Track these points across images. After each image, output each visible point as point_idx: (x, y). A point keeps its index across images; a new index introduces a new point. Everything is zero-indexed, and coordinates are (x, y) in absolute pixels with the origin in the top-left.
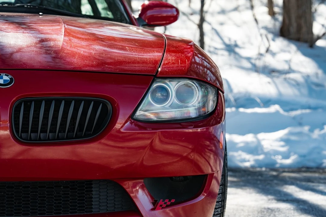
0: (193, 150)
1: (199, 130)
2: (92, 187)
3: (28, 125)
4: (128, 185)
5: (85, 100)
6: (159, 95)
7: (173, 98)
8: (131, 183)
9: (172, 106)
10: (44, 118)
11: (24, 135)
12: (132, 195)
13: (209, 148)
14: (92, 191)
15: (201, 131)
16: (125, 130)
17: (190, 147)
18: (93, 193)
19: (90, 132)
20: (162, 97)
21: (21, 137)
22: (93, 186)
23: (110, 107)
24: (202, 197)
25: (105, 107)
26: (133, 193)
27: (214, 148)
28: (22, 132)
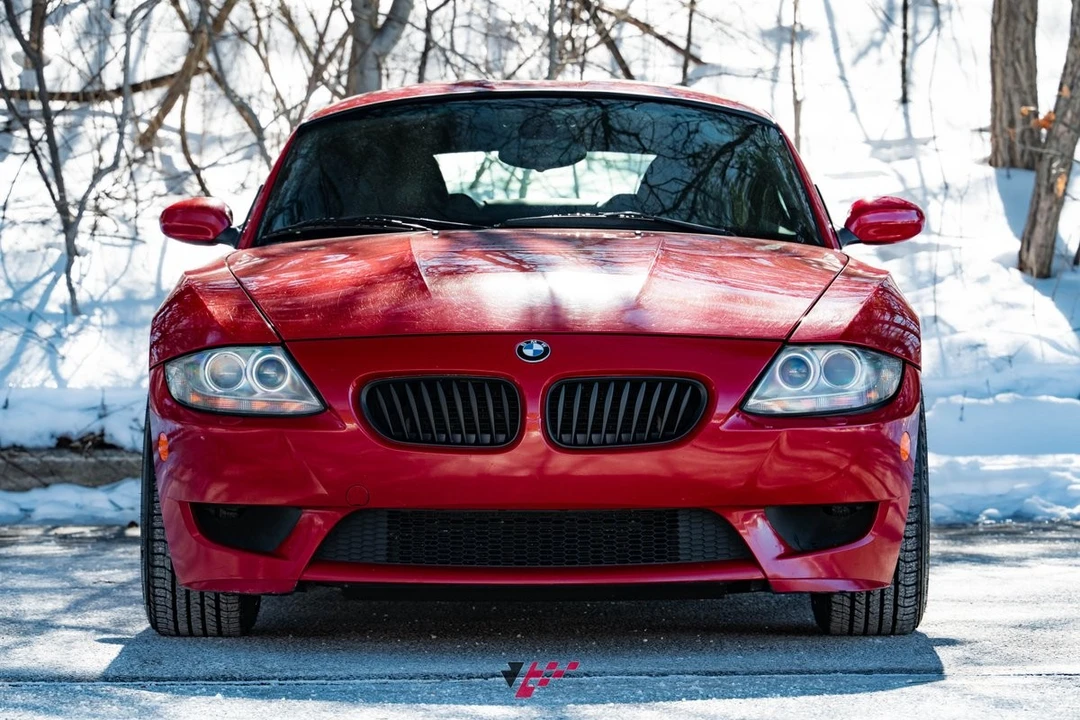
0: (852, 462)
1: (862, 429)
2: (677, 521)
3: (571, 421)
4: (736, 517)
5: (663, 382)
6: (794, 372)
7: (816, 378)
8: (741, 514)
9: (815, 391)
10: (596, 410)
11: (566, 438)
12: (741, 531)
13: (881, 459)
14: (678, 526)
15: (867, 432)
16: (728, 428)
17: (849, 455)
18: (680, 529)
19: (671, 433)
20: (799, 376)
21: (560, 440)
22: (680, 518)
23: (703, 391)
24: (869, 539)
25: (696, 394)
26: (743, 528)
27: (892, 461)
28: (562, 432)
